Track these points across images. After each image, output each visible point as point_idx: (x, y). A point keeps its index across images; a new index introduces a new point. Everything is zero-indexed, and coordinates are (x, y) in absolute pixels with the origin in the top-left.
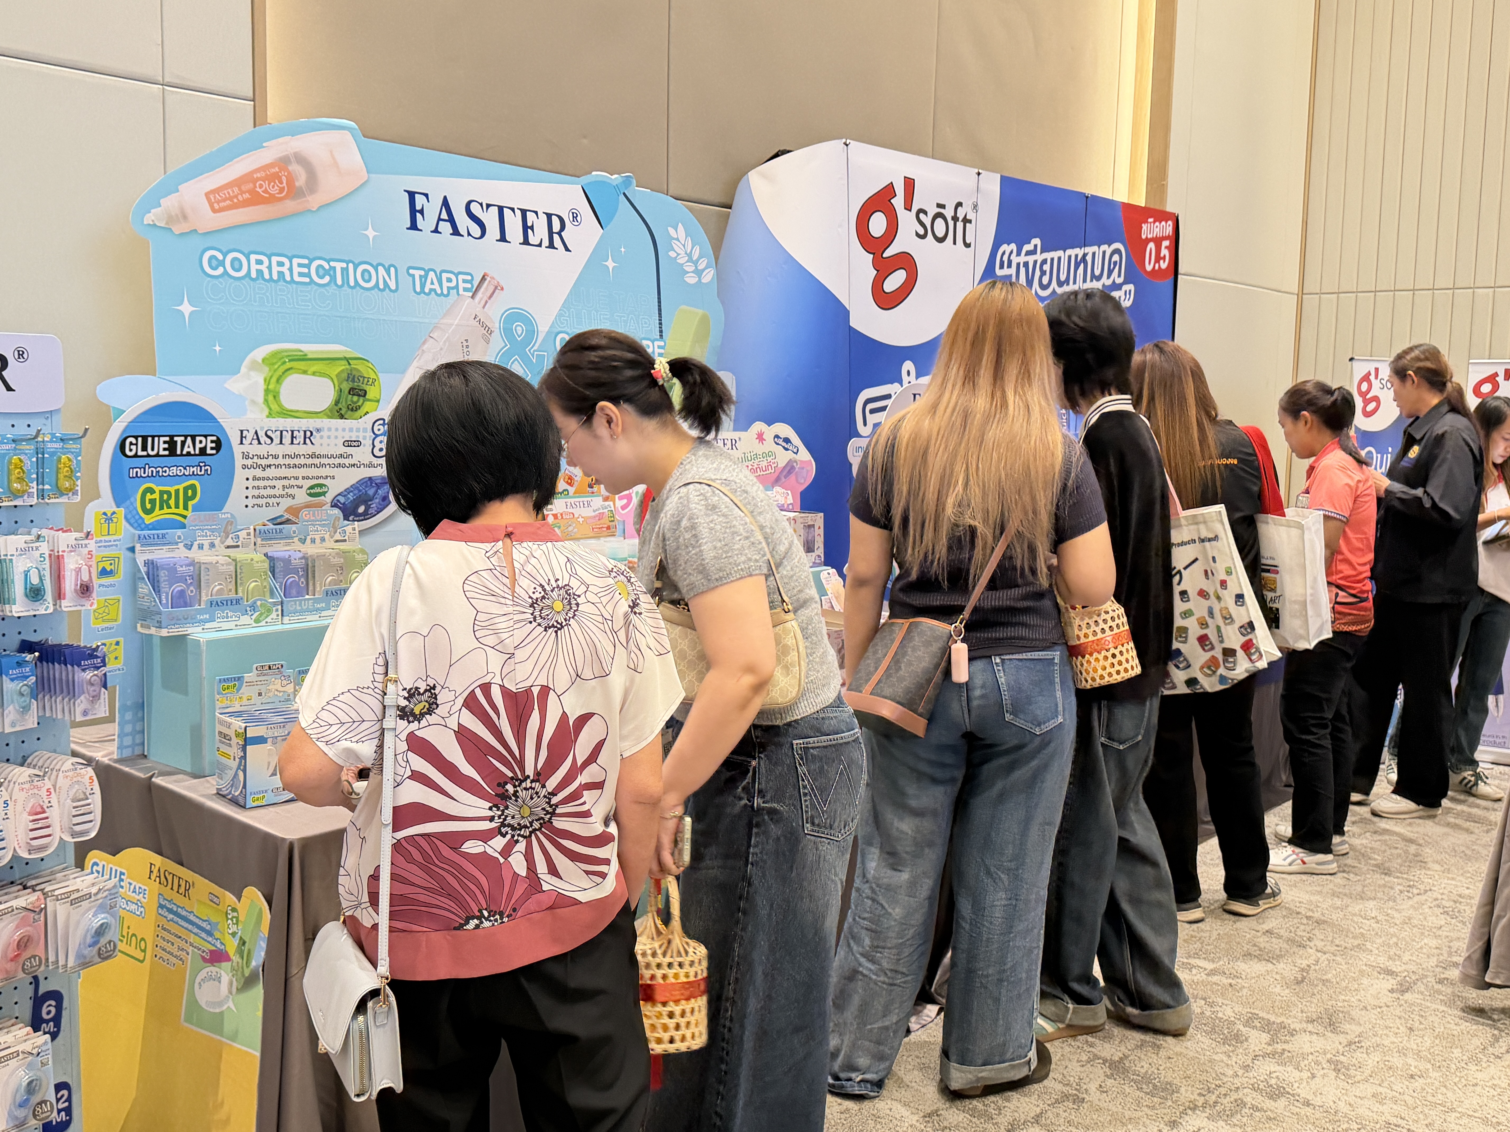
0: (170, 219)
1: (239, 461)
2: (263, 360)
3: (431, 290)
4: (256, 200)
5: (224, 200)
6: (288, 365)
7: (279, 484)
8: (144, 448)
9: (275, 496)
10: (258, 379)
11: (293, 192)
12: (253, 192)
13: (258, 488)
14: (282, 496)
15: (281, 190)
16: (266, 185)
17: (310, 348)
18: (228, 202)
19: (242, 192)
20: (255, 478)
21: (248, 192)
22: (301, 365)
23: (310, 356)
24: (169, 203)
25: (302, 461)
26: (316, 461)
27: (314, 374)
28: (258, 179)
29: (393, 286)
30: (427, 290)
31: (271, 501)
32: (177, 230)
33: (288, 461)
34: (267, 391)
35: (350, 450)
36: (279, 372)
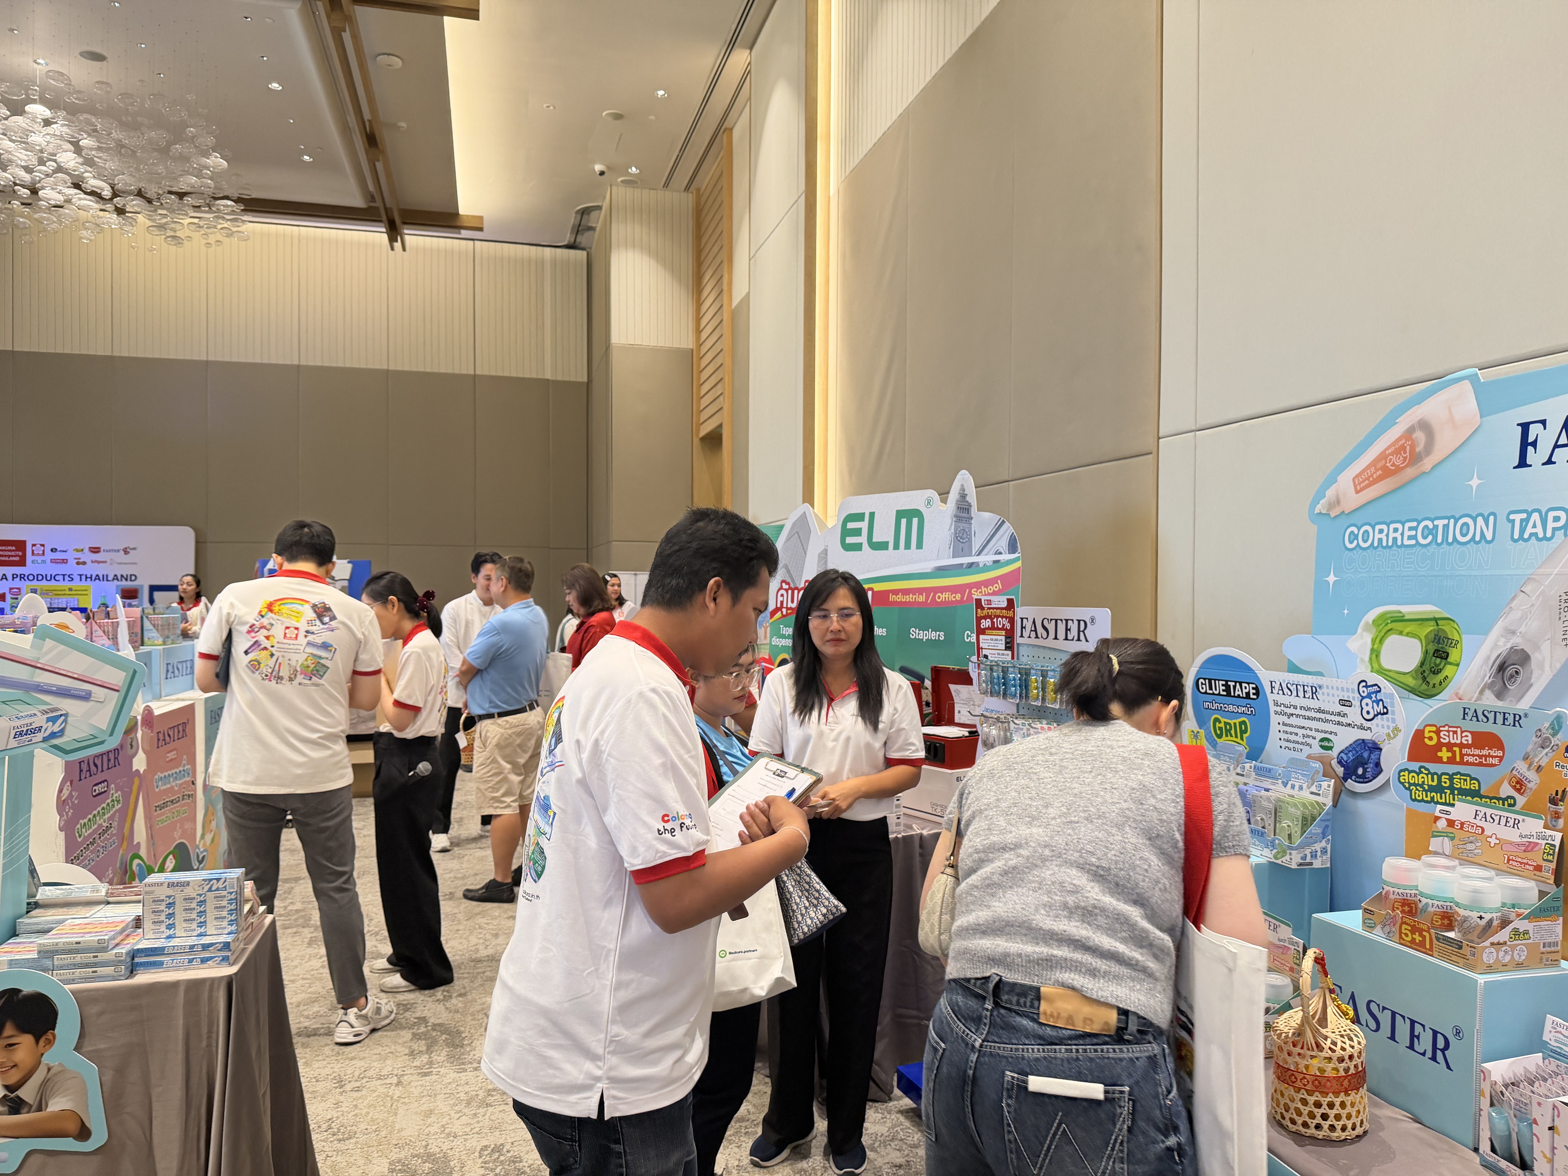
0: (1331, 506)
1: (1273, 708)
2: (1373, 621)
3: (1531, 535)
4: (1387, 473)
5: (1364, 481)
6: (1389, 626)
7: (1301, 732)
8: (1211, 688)
9: (1297, 743)
10: (1368, 638)
11: (1415, 458)
12: (1385, 468)
13: (1286, 732)
14: (1302, 743)
15: (1405, 458)
16: (1393, 458)
17: (1408, 610)
18: (1367, 482)
19: (1377, 470)
20: (1284, 724)
21: (1381, 469)
22: (1398, 626)
23: (1407, 617)
24: (1330, 493)
25: (1312, 714)
26: (1322, 716)
27: (1407, 635)
28: (1390, 454)
29: (1489, 537)
30: (1526, 536)
31: (1296, 746)
32: (1333, 514)
33: (1303, 712)
34: (1372, 650)
35: (1345, 710)
36: (1382, 634)
